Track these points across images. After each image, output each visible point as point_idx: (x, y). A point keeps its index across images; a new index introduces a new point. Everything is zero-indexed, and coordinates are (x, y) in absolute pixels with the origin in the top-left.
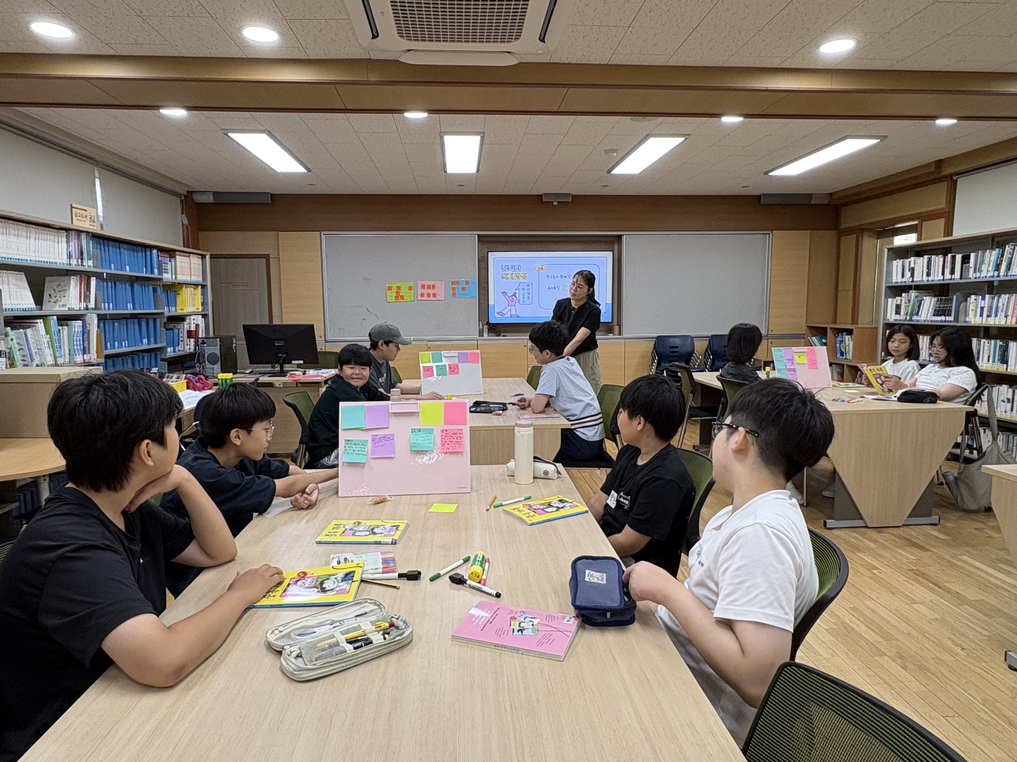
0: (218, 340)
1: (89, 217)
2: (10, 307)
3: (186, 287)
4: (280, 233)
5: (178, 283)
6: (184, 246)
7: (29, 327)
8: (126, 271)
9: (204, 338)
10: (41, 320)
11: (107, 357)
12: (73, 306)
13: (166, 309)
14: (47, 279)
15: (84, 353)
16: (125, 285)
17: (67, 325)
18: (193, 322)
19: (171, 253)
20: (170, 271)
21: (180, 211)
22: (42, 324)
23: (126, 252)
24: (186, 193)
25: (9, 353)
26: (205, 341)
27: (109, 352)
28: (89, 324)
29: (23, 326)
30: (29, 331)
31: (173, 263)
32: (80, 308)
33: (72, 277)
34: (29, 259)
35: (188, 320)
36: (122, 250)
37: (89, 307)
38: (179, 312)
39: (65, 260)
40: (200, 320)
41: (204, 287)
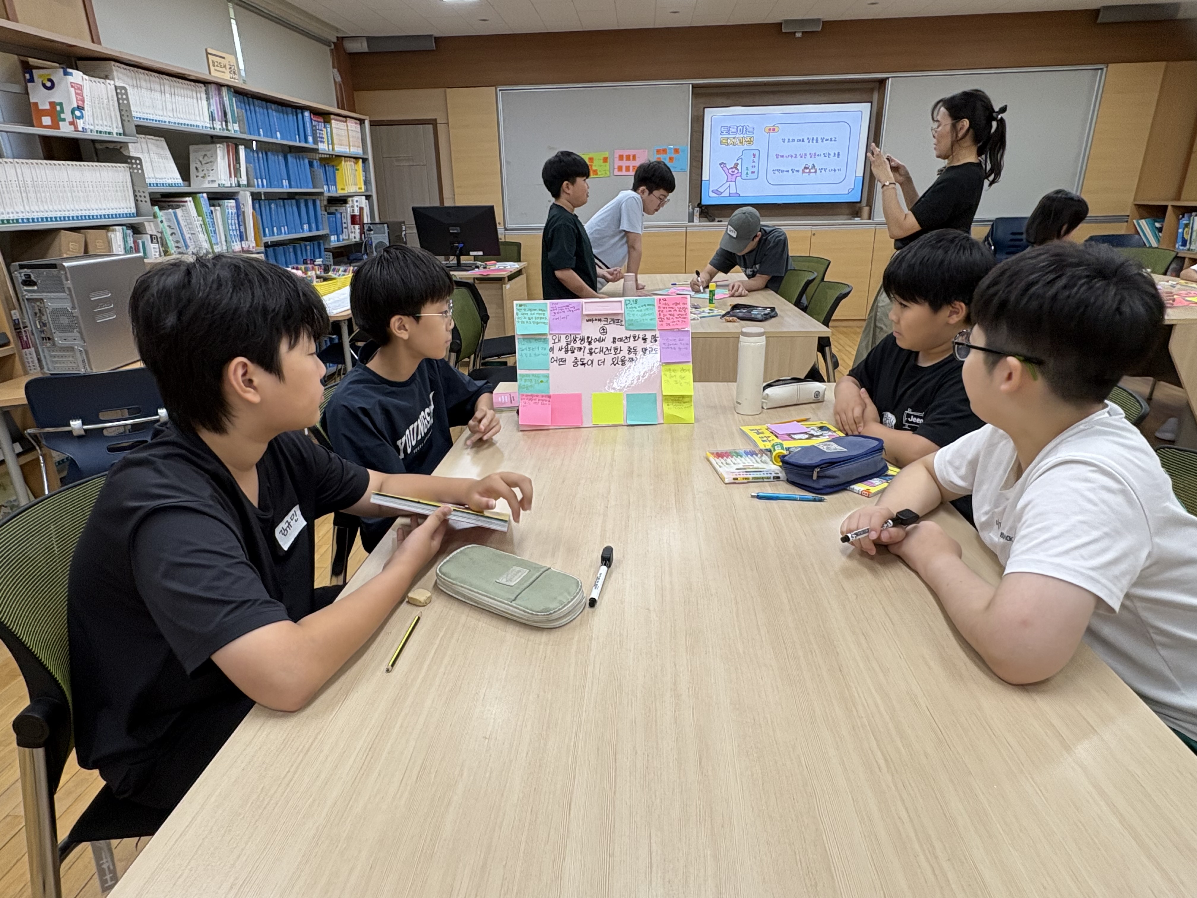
0: (386, 225)
1: (228, 67)
2: (155, 182)
3: (345, 161)
4: (448, 90)
5: (336, 156)
6: (338, 108)
7: (178, 207)
8: (277, 138)
9: (371, 224)
10: (191, 199)
11: (266, 245)
12: (223, 182)
13: (325, 187)
14: (192, 148)
15: (242, 240)
16: (278, 157)
17: (219, 206)
18: (356, 204)
19: (324, 116)
20: (325, 140)
21: (331, 64)
22: (192, 203)
23: (274, 114)
24: (335, 40)
25: (161, 238)
26: (372, 228)
27: (269, 239)
28: (243, 204)
29: (172, 205)
30: (179, 211)
31: (329, 129)
32: (231, 184)
33: (218, 145)
34: (167, 121)
35: (350, 203)
36: (270, 111)
37: (241, 183)
38: (340, 193)
39: (207, 123)
40: (363, 200)
41: (365, 160)
